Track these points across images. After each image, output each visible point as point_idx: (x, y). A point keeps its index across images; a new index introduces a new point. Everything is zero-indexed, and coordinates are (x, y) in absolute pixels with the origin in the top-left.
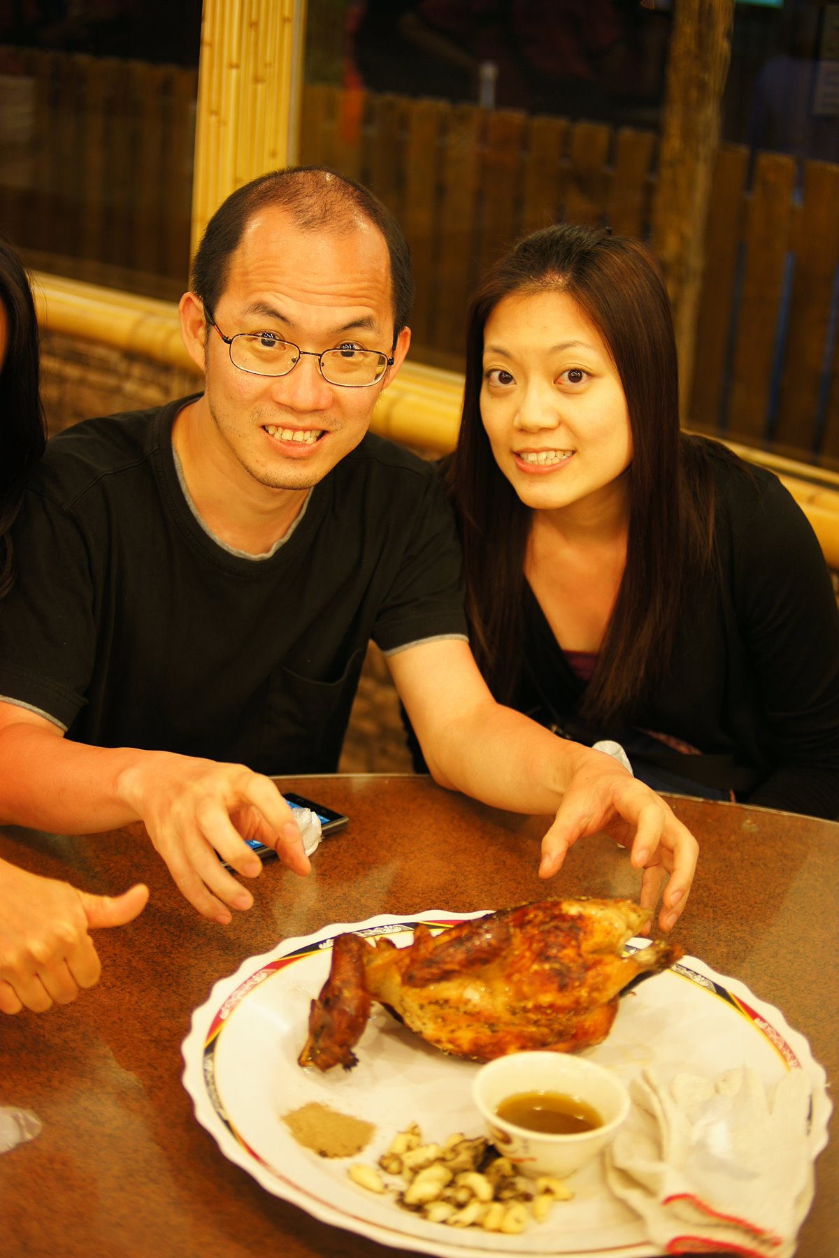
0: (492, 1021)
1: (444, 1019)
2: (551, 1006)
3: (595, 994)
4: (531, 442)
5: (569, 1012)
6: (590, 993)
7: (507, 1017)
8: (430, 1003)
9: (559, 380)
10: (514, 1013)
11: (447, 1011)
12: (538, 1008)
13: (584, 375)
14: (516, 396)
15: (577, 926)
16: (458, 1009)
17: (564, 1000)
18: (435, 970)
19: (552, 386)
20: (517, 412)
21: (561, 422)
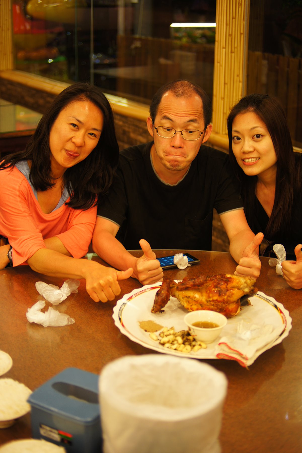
0: (201, 304)
1: (189, 302)
2: (217, 300)
3: (229, 298)
4: (247, 156)
5: (222, 303)
6: (227, 298)
7: (205, 303)
8: (185, 297)
9: (253, 138)
10: (208, 302)
11: (190, 300)
12: (213, 301)
13: (261, 136)
14: (241, 143)
15: (228, 281)
16: (192, 299)
17: (220, 299)
18: (184, 286)
19: (252, 140)
20: (242, 148)
21: (255, 150)
